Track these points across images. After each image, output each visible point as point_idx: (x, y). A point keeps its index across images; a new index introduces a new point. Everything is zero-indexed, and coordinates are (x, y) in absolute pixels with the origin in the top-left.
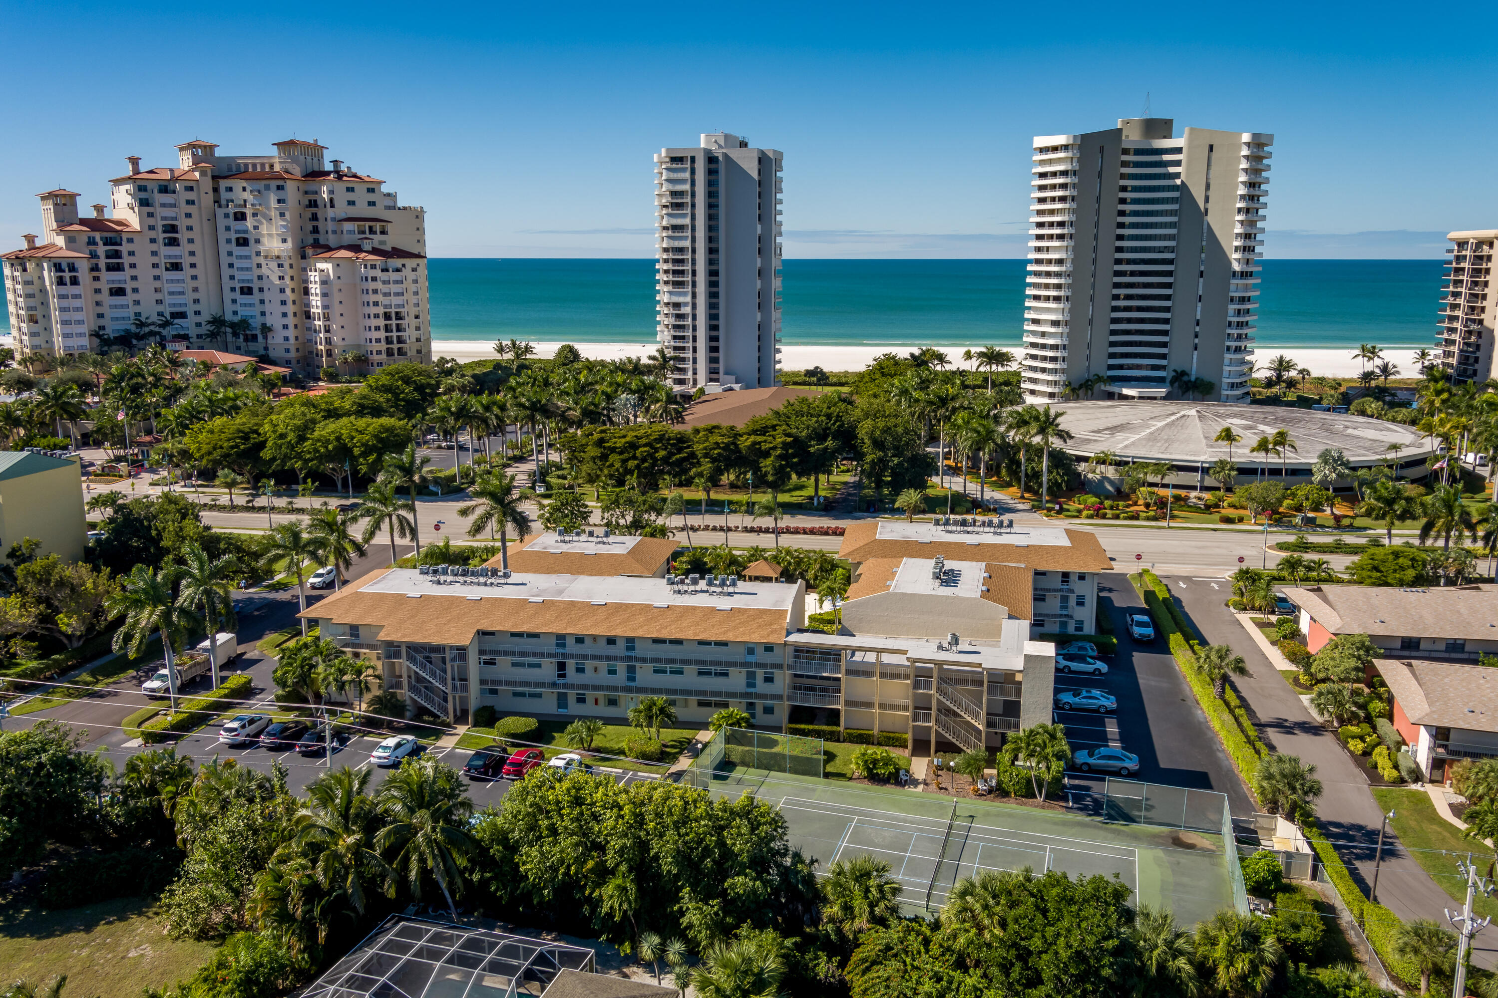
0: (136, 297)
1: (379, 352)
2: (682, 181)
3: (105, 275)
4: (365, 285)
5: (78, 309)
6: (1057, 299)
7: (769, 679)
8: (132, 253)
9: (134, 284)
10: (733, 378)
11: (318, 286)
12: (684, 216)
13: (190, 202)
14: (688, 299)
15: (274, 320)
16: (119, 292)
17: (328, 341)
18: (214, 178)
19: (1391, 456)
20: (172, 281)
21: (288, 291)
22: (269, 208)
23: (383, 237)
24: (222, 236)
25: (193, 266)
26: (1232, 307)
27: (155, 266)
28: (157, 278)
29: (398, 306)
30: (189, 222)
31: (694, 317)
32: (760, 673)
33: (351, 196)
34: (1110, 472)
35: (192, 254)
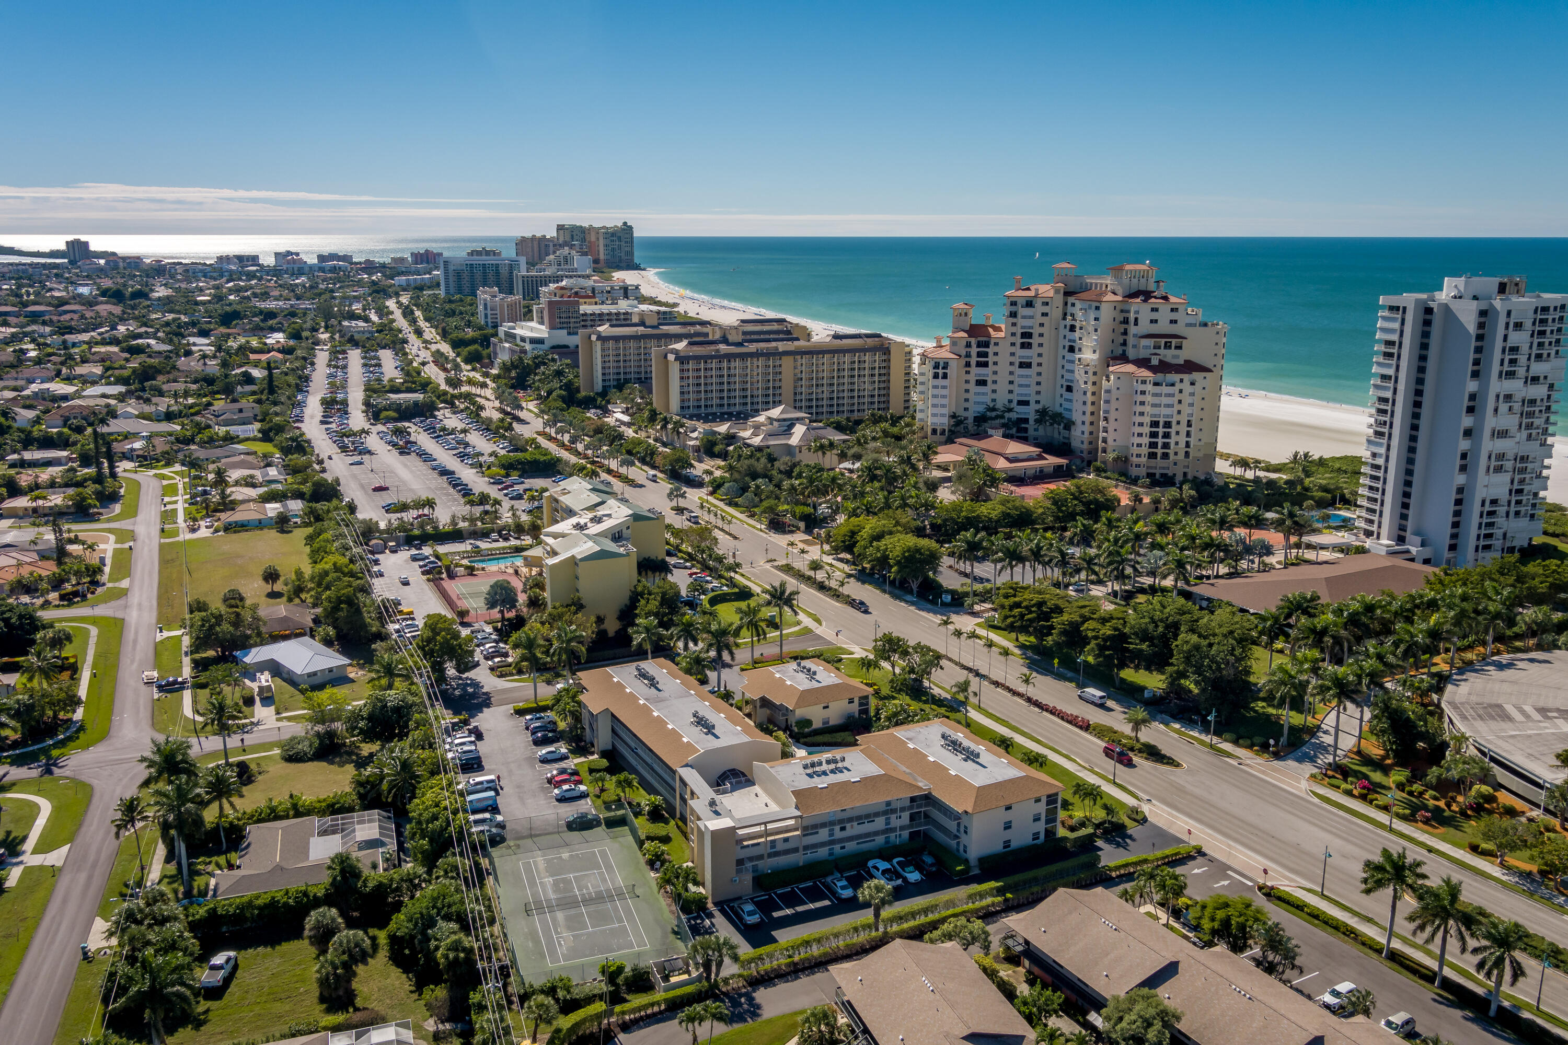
0: (994, 387)
1: (1139, 456)
3: (974, 370)
5: (944, 397)
8: (996, 354)
9: (995, 378)
10: (1418, 540)
12: (1389, 366)
13: (1045, 314)
15: (1077, 417)
16: (982, 383)
17: (1105, 441)
18: (1067, 294)
20: (1022, 376)
21: (1089, 394)
22: (1088, 323)
23: (1178, 352)
24: (1061, 343)
25: (1040, 365)
27: (1012, 364)
28: (1011, 373)
29: (1168, 416)
30: (1041, 330)
33: (1154, 316)
35: (1040, 355)
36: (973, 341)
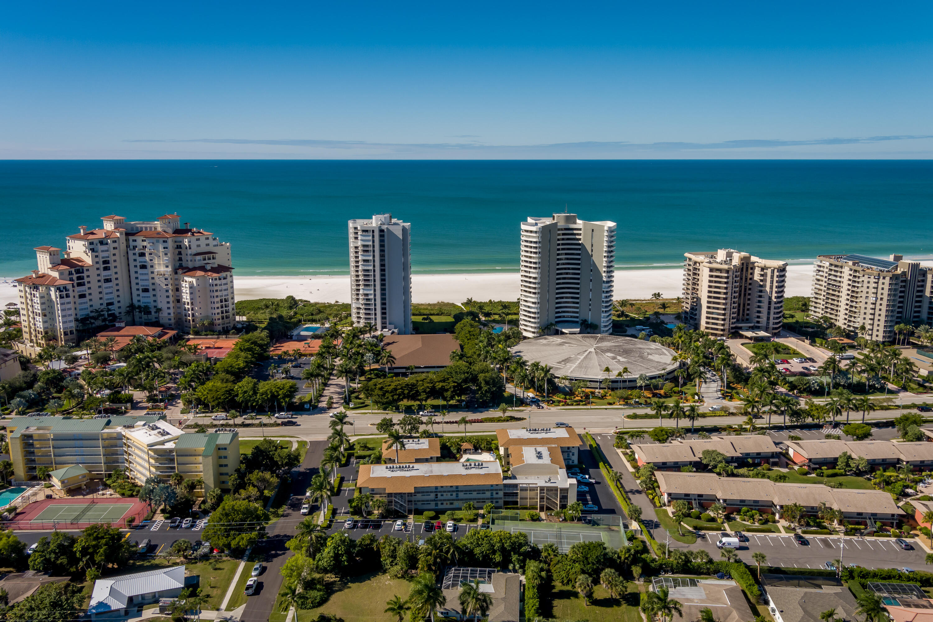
0: (90, 297)
1: (219, 319)
2: (369, 241)
3: (77, 289)
4: (212, 288)
6: (534, 293)
7: (497, 493)
8: (88, 276)
9: (90, 291)
10: (393, 326)
11: (188, 289)
12: (369, 256)
13: (115, 248)
14: (372, 292)
15: (162, 304)
16: (82, 296)
17: (193, 315)
18: (127, 234)
19: (663, 372)
20: (107, 288)
21: (170, 291)
22: (158, 251)
23: (216, 261)
24: (132, 264)
25: (117, 279)
26: (604, 295)
27: (99, 281)
28: (100, 287)
29: (225, 295)
30: (114, 258)
31: (375, 300)
32: (495, 492)
33: (198, 243)
34: (567, 383)
35: (116, 273)
36: (73, 270)
